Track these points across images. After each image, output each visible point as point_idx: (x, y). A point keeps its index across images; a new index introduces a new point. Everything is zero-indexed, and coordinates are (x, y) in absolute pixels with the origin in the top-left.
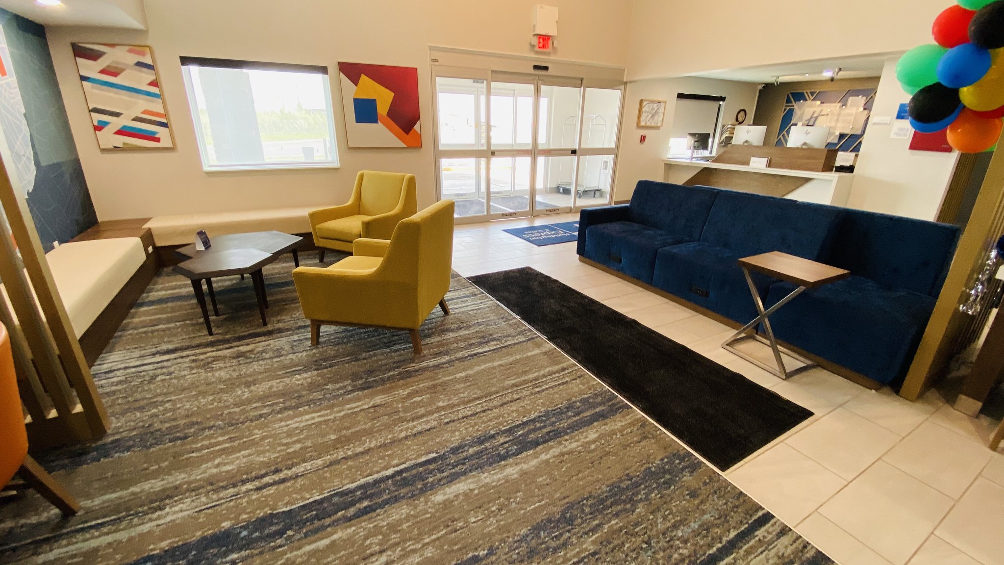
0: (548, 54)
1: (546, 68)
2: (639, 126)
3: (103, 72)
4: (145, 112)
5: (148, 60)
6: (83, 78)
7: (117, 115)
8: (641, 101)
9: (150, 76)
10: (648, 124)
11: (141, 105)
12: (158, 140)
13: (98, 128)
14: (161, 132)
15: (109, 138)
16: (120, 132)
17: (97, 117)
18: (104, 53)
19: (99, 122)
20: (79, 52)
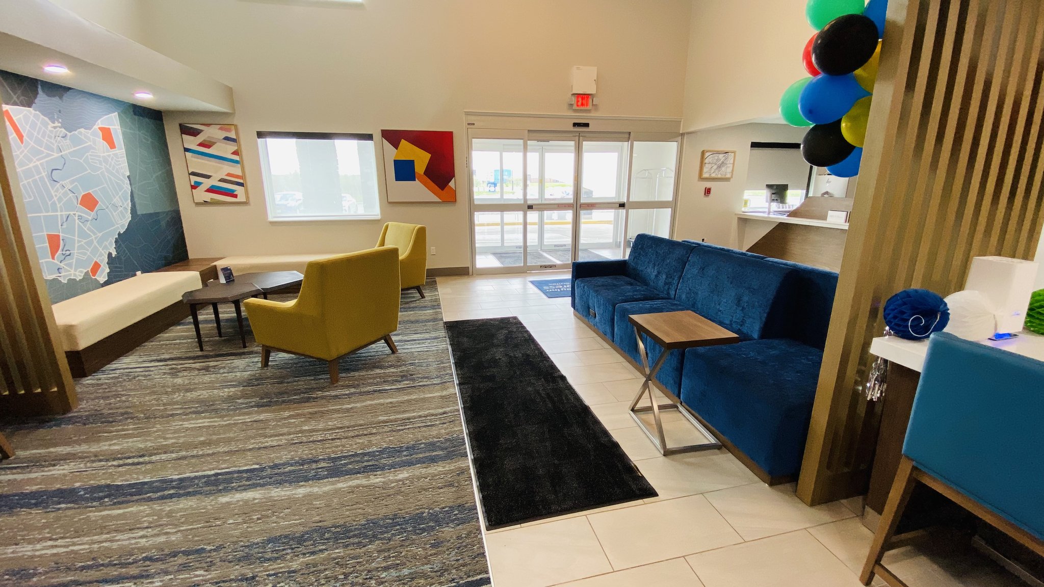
0: (589, 111)
1: (587, 125)
2: (701, 178)
3: (201, 145)
4: (229, 175)
5: (232, 135)
6: (186, 150)
7: (208, 177)
8: (703, 153)
9: (233, 147)
10: (713, 175)
11: (225, 170)
12: (236, 196)
13: (194, 187)
14: (239, 190)
15: (201, 195)
16: (209, 190)
17: (194, 179)
18: (201, 131)
19: (196, 182)
20: (186, 130)
